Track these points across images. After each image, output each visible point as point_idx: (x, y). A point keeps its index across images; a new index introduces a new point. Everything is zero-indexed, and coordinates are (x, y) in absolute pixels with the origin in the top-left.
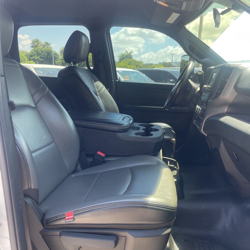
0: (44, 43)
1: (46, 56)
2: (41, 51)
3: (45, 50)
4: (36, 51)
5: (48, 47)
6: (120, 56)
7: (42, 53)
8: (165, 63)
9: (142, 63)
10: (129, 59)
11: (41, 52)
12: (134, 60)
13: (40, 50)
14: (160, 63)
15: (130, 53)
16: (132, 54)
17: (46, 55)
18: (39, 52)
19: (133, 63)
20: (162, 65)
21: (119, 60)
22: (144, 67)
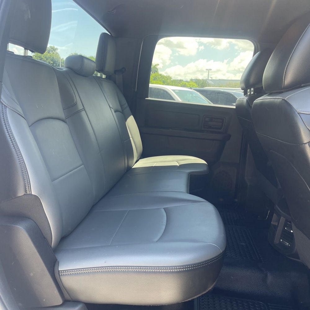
0: (50, 48)
1: (51, 64)
2: (46, 57)
3: (50, 57)
4: (39, 57)
5: (53, 53)
7: (47, 60)
8: (198, 80)
9: (171, 78)
10: (154, 73)
11: (45, 59)
12: (161, 75)
13: (43, 56)
14: (192, 80)
15: (156, 65)
16: (158, 67)
17: (52, 62)
18: (42, 59)
19: (159, 79)
20: (194, 83)
22: (172, 83)
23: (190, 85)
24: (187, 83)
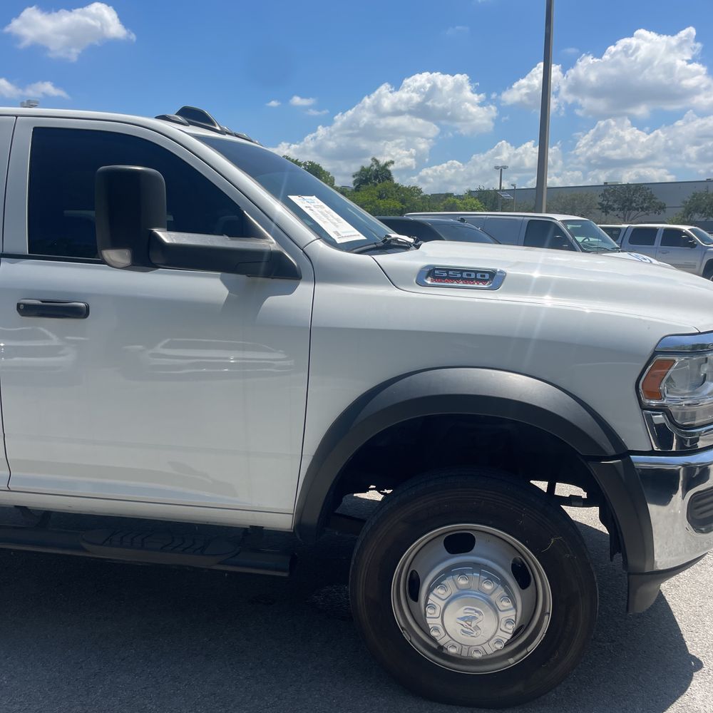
6: (357, 175)
8: (484, 191)
9: (420, 191)
10: (383, 181)
12: (396, 186)
14: (470, 192)
15: (387, 164)
16: (391, 168)
19: (392, 195)
20: (476, 198)
21: (354, 185)
22: (423, 203)
23: (466, 204)
24: (458, 201)
